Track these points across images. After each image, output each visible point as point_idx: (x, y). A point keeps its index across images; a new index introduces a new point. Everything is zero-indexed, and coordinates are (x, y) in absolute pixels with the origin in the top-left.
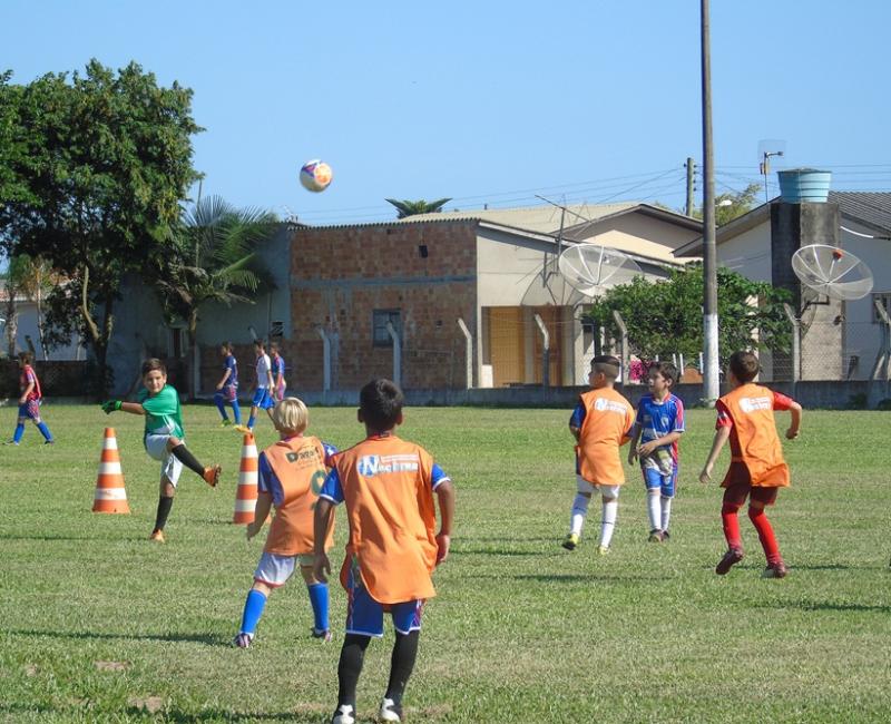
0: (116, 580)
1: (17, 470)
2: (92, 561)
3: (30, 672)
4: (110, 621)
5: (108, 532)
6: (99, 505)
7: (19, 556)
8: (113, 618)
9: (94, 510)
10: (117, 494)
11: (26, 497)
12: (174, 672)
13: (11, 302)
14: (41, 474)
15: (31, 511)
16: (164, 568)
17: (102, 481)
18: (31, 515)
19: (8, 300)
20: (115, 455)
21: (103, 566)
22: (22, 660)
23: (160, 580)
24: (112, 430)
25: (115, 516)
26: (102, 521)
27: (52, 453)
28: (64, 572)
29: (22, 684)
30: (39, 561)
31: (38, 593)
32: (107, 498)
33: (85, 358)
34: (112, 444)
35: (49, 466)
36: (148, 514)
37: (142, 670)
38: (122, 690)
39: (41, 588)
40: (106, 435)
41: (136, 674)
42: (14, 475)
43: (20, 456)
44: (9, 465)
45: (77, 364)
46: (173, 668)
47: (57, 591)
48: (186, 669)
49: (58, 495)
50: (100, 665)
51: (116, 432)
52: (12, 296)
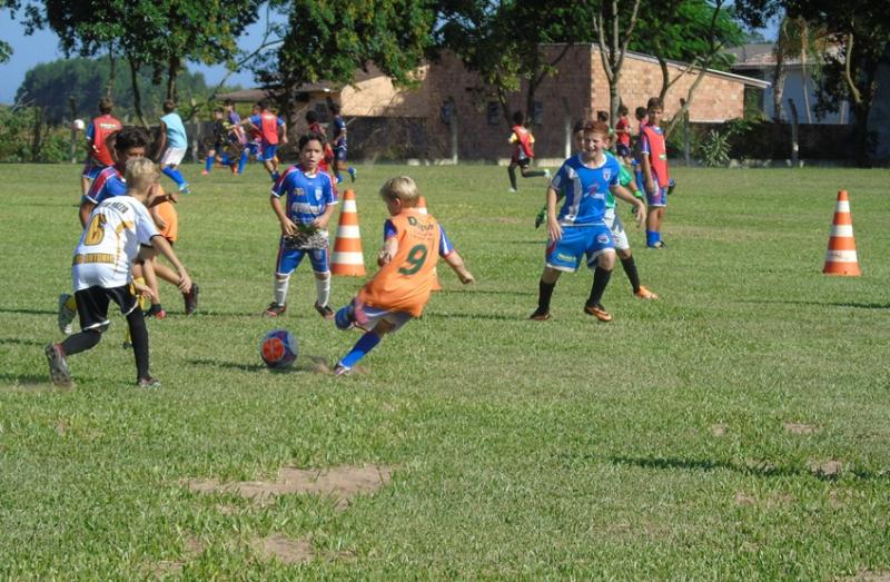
0: (827, 342)
1: (761, 229)
2: (809, 322)
3: (718, 432)
4: (810, 383)
5: (832, 294)
6: (830, 267)
7: (740, 315)
8: (814, 380)
9: (824, 272)
10: (848, 256)
11: (763, 257)
12: (860, 437)
13: (778, 67)
14: (783, 235)
15: (763, 271)
16: (878, 331)
17: (834, 243)
18: (761, 274)
19: (775, 63)
20: (847, 218)
21: (819, 327)
22: (712, 419)
23: (870, 344)
24: (845, 193)
25: (845, 278)
26: (831, 282)
27: (799, 214)
28: (778, 333)
29: (706, 444)
30: (758, 321)
31: (746, 353)
32: (837, 260)
33: (846, 123)
34: (845, 207)
35: (793, 226)
36: (877, 277)
37: (829, 433)
38: (803, 453)
39: (752, 348)
40: (839, 198)
41: (822, 437)
42: (756, 234)
43: (767, 216)
44: (754, 225)
45: (839, 128)
46: (860, 432)
47: (767, 350)
48: (873, 434)
49: (793, 255)
50: (788, 427)
51: (849, 195)
52: (779, 60)
